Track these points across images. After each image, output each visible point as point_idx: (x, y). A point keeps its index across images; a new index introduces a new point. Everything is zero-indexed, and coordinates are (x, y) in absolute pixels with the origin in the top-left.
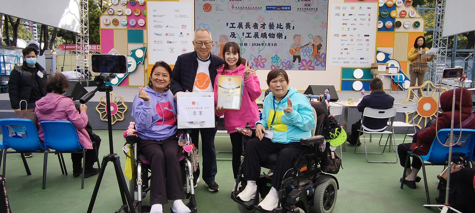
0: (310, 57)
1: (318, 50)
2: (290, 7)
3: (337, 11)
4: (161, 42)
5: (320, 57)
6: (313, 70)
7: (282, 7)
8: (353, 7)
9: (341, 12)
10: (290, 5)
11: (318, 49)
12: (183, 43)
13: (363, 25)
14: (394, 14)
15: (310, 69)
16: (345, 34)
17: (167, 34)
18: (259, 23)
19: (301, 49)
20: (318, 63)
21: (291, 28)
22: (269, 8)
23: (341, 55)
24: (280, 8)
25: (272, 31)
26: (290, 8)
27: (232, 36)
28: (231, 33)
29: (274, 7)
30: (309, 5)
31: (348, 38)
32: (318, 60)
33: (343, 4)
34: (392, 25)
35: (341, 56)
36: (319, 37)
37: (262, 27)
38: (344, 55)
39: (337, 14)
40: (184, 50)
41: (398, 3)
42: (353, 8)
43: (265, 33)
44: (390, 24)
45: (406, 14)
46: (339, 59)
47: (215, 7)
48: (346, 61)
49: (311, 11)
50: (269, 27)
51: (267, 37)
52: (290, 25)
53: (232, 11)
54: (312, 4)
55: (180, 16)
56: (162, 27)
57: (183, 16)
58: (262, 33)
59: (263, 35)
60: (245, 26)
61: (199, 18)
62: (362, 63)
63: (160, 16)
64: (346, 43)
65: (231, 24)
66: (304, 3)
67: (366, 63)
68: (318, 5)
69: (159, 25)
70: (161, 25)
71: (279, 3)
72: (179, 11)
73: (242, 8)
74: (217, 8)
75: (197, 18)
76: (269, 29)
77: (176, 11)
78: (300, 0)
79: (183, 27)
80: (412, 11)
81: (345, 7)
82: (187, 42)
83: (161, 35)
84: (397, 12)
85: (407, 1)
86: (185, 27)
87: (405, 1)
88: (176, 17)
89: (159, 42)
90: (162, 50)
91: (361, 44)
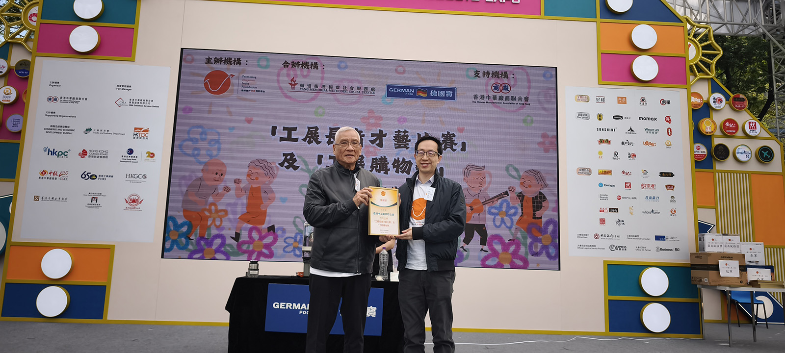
0: (513, 230)
1: (534, 211)
2: (454, 90)
3: (583, 107)
4: (62, 175)
5: (543, 231)
6: (525, 267)
7: (430, 89)
8: (622, 98)
9: (592, 108)
10: (452, 86)
11: (534, 207)
12: (132, 179)
13: (652, 144)
14: (708, 127)
15: (514, 266)
16: (607, 169)
17: (84, 153)
19: (487, 207)
20: (538, 250)
21: (458, 148)
22: (394, 92)
23: (602, 226)
24: (424, 92)
25: (404, 154)
26: (454, 94)
27: (286, 164)
28: (284, 155)
29: (410, 88)
30: (506, 88)
31: (618, 179)
32: (535, 239)
33: (595, 90)
34: (706, 153)
35: (601, 230)
36: (536, 173)
37: (375, 140)
38: (610, 227)
39: (583, 115)
40: (134, 201)
41: (714, 102)
42: (622, 100)
43: (383, 161)
44: (700, 151)
45: (736, 128)
46: (596, 236)
47: (241, 82)
48: (617, 243)
49: (512, 103)
50: (394, 142)
51: (389, 170)
52: (454, 138)
53: (289, 94)
54: (514, 86)
55: (132, 103)
56: (73, 130)
57: (142, 102)
58: (374, 159)
59: (377, 164)
60: (327, 137)
61: (191, 110)
62: (661, 249)
63: (69, 99)
64: (612, 193)
65: (285, 129)
66: (493, 81)
67: (674, 250)
68: (529, 88)
69: (64, 127)
70: (69, 127)
71: (424, 80)
72: (129, 88)
73: (319, 89)
74: (246, 84)
75: (184, 110)
76: (396, 148)
77: (121, 87)
78: (481, 75)
79: (136, 135)
80: (750, 123)
81: (601, 98)
82: (144, 177)
83: (64, 154)
84: (713, 122)
85: (734, 98)
86: (143, 135)
87: (731, 99)
88: (120, 103)
89: (55, 176)
90: (63, 199)
91: (654, 198)
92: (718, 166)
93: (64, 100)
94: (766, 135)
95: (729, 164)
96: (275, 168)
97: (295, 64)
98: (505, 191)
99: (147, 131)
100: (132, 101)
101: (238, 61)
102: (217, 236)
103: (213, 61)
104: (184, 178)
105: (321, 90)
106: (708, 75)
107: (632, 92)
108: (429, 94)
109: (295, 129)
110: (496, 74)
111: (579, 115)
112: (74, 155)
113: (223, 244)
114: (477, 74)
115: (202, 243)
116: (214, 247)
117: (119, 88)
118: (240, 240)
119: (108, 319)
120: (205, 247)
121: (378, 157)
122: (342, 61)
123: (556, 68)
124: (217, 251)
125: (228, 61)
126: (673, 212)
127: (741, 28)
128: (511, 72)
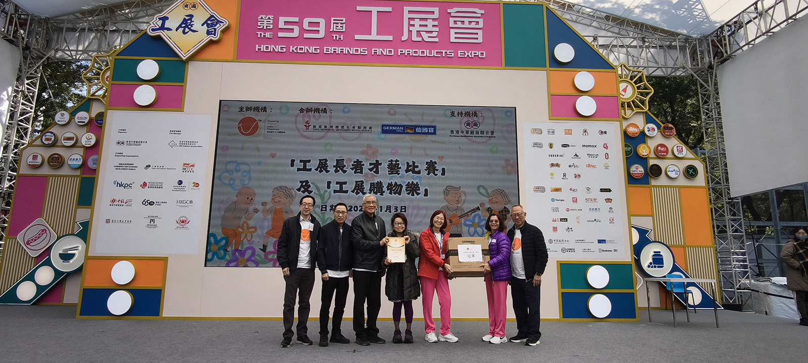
2: (434, 127)
3: (537, 138)
4: (128, 203)
7: (416, 127)
8: (568, 130)
9: (545, 139)
10: (433, 124)
12: (182, 204)
13: (593, 166)
14: (644, 151)
16: (558, 187)
17: (145, 184)
18: (367, 160)
19: (463, 220)
21: (439, 173)
22: (387, 130)
23: (555, 233)
24: (411, 129)
25: (396, 179)
26: (435, 130)
27: (302, 189)
28: (301, 182)
29: (400, 126)
31: (566, 195)
33: (546, 124)
34: (643, 172)
35: (554, 235)
36: (501, 193)
37: (372, 168)
38: (562, 233)
39: (537, 145)
40: (183, 222)
41: (648, 131)
42: (568, 132)
43: (380, 184)
44: (638, 170)
45: (667, 151)
46: (551, 241)
47: (267, 125)
48: (567, 246)
49: (481, 137)
50: (388, 170)
51: (384, 192)
52: (436, 165)
53: (305, 133)
54: (482, 123)
55: (183, 144)
56: (136, 167)
57: (190, 143)
58: (372, 183)
59: (374, 188)
60: (334, 166)
61: (227, 148)
62: (603, 251)
63: (133, 143)
64: (562, 206)
65: (301, 161)
66: (465, 119)
67: (613, 250)
68: (494, 124)
69: (129, 164)
70: (133, 164)
71: (412, 121)
72: (179, 133)
73: (328, 129)
74: (271, 127)
75: (222, 148)
76: (389, 174)
77: (173, 132)
78: (456, 114)
79: (185, 169)
80: (677, 147)
81: (551, 130)
82: (191, 202)
83: (129, 186)
84: (648, 147)
85: (664, 128)
86: (190, 169)
87: (662, 127)
88: (172, 145)
89: (123, 203)
90: (128, 221)
91: (596, 209)
92: (654, 182)
93: (129, 143)
94: (690, 155)
95: (662, 181)
96: (293, 192)
97: (308, 110)
98: (477, 207)
99: (193, 166)
100: (181, 143)
101: (265, 109)
102: (248, 248)
103: (244, 110)
104: (222, 202)
105: (329, 130)
106: (643, 109)
107: (576, 126)
108: (415, 131)
109: (309, 161)
110: (468, 114)
111: (534, 144)
112: (137, 187)
113: (253, 254)
114: (453, 114)
115: (237, 254)
116: (246, 257)
117: (171, 132)
118: (267, 251)
119: (163, 316)
120: (240, 257)
121: (375, 181)
122: (346, 107)
123: (515, 108)
124: (249, 260)
125: (257, 109)
126: (612, 221)
127: (673, 70)
128: (479, 111)
